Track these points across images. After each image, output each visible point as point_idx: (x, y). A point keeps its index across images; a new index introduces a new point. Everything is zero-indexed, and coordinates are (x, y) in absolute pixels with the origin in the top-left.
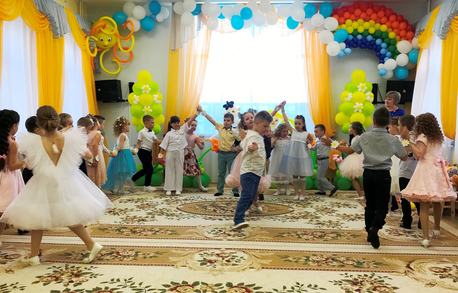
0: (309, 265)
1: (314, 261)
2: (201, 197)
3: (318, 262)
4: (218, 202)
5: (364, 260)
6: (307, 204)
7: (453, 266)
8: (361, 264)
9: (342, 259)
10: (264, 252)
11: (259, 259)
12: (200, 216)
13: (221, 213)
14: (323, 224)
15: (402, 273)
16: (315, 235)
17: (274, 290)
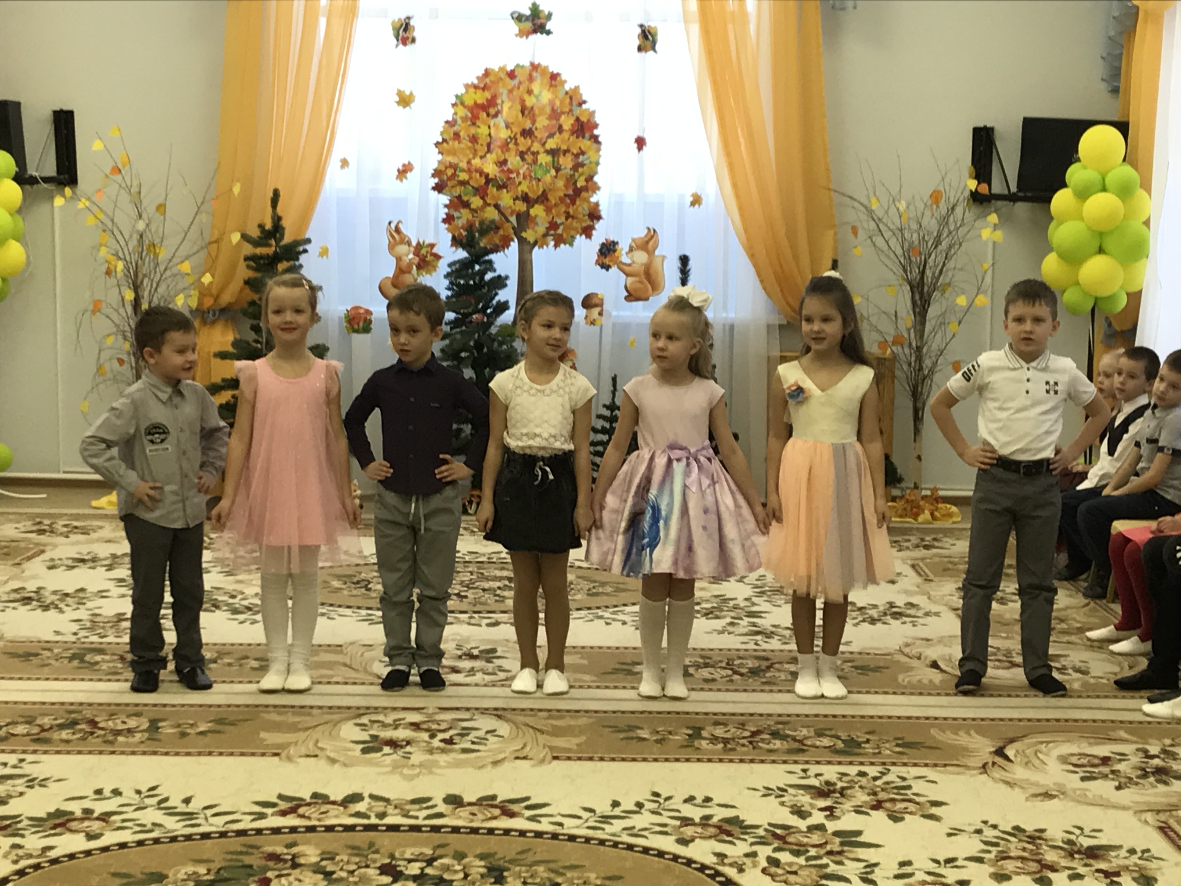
0: (698, 749)
1: (714, 739)
3: (726, 741)
5: (868, 737)
7: (1138, 750)
8: (859, 745)
9: (805, 732)
10: (564, 717)
11: (544, 736)
12: (348, 612)
14: (769, 635)
15: (974, 768)
16: (736, 668)
17: (586, 809)
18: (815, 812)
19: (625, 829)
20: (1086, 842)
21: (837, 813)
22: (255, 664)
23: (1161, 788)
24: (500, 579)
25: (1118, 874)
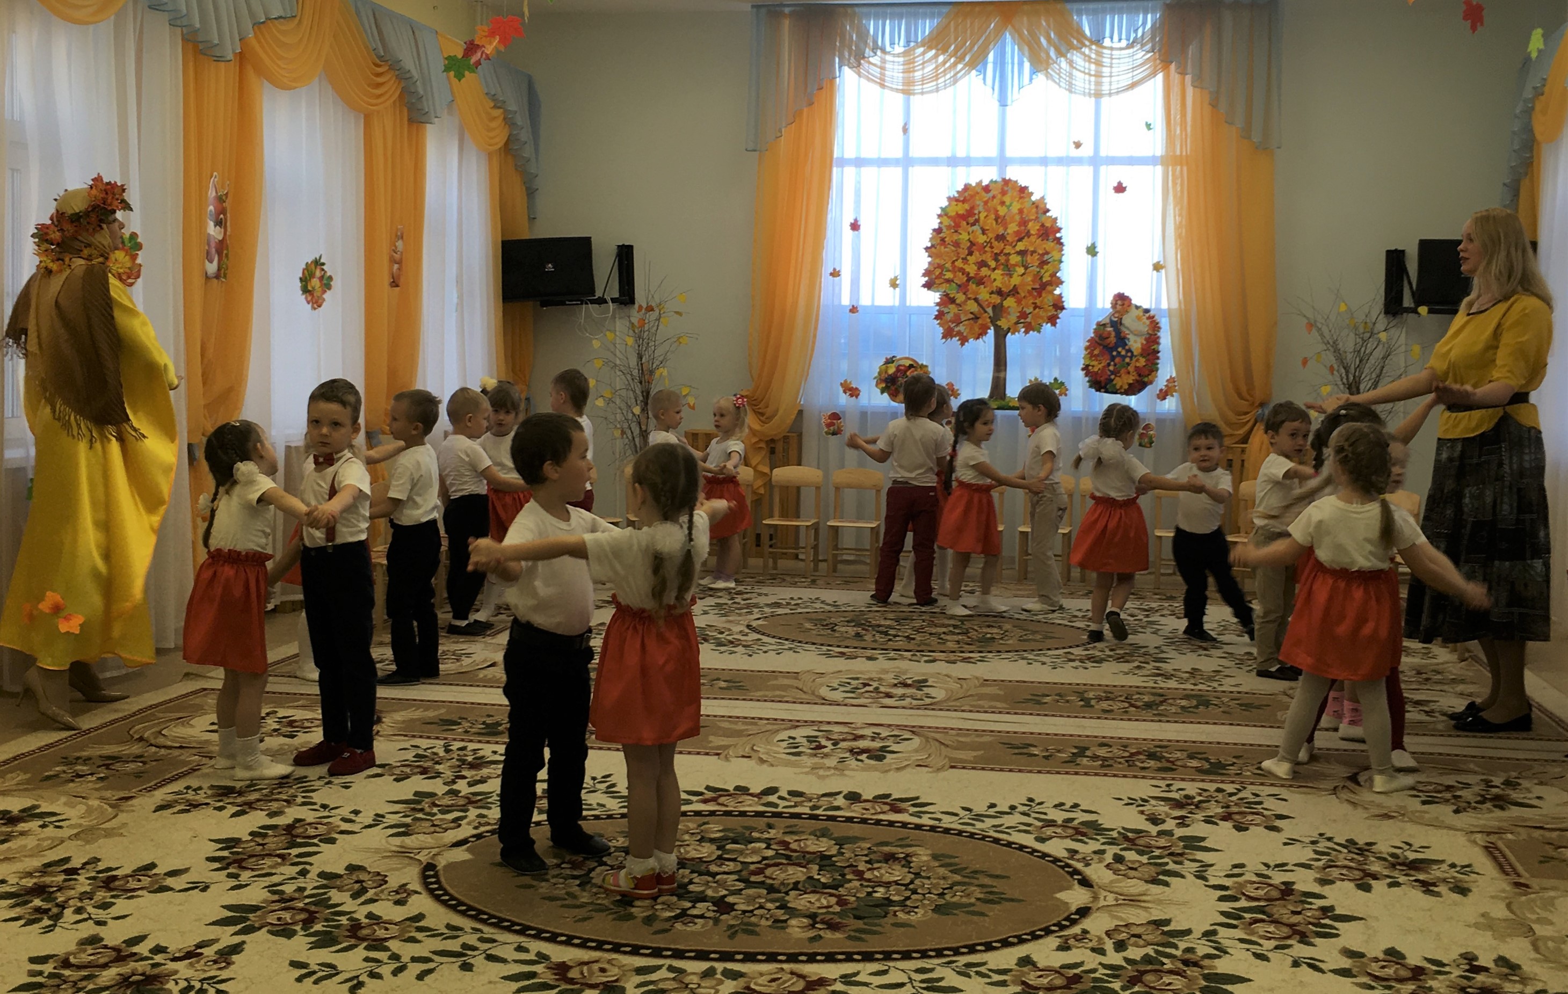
0: (1078, 764)
1: (1095, 757)
2: (823, 599)
3: (1105, 759)
4: (871, 615)
5: (1235, 760)
6: (1145, 624)
7: (1482, 780)
8: (1224, 767)
9: (1179, 754)
10: (970, 735)
11: (948, 749)
12: (813, 647)
13: (875, 641)
14: (1168, 677)
15: (1326, 790)
16: (1133, 702)
17: (964, 809)
18: (1167, 819)
19: (994, 826)
20: (1412, 856)
21: (1188, 821)
22: (723, 684)
23: (1498, 813)
24: (949, 625)
25: (1434, 885)
